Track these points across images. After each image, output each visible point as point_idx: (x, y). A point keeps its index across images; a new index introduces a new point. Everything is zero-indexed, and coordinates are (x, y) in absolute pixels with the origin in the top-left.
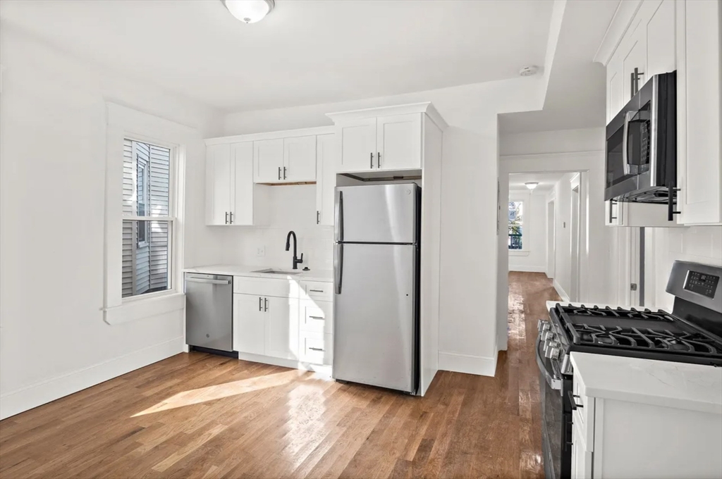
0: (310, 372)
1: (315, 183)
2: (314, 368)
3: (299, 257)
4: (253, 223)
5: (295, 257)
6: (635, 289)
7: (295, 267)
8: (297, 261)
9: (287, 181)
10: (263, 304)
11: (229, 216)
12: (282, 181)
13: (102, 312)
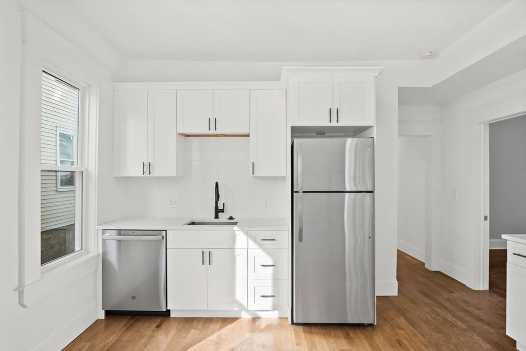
0: (255, 319)
1: (248, 136)
2: (261, 314)
3: (220, 207)
4: (177, 174)
5: (217, 207)
6: (487, 220)
7: (217, 217)
8: (218, 211)
9: (218, 132)
10: (207, 258)
11: (148, 167)
12: (212, 132)
13: (17, 292)
